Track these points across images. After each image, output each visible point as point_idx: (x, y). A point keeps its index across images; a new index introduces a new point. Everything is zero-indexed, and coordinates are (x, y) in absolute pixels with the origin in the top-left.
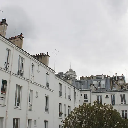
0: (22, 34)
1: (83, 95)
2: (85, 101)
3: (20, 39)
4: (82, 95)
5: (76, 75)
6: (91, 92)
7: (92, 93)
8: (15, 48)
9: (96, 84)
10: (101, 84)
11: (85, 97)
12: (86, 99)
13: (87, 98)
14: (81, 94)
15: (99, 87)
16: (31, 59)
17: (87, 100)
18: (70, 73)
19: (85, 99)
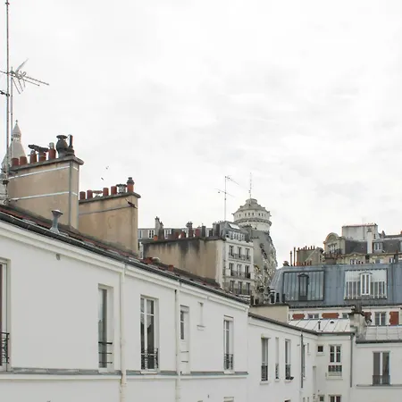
0: (131, 182)
1: (327, 350)
2: (331, 369)
3: (124, 202)
4: (320, 349)
5: (271, 219)
6: (355, 339)
7: (357, 342)
8: (127, 273)
9: (355, 283)
10: (372, 283)
11: (332, 355)
12: (335, 364)
13: (338, 360)
14: (320, 344)
15: (365, 294)
16: (178, 292)
17: (338, 364)
18: (251, 212)
19: (332, 361)
